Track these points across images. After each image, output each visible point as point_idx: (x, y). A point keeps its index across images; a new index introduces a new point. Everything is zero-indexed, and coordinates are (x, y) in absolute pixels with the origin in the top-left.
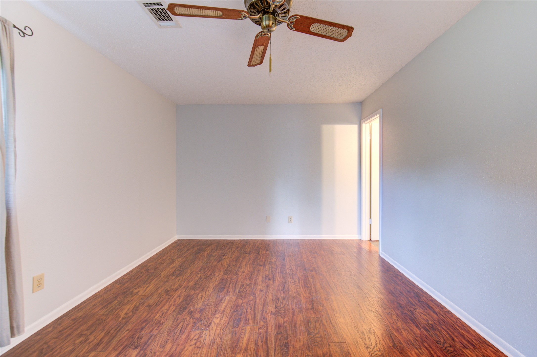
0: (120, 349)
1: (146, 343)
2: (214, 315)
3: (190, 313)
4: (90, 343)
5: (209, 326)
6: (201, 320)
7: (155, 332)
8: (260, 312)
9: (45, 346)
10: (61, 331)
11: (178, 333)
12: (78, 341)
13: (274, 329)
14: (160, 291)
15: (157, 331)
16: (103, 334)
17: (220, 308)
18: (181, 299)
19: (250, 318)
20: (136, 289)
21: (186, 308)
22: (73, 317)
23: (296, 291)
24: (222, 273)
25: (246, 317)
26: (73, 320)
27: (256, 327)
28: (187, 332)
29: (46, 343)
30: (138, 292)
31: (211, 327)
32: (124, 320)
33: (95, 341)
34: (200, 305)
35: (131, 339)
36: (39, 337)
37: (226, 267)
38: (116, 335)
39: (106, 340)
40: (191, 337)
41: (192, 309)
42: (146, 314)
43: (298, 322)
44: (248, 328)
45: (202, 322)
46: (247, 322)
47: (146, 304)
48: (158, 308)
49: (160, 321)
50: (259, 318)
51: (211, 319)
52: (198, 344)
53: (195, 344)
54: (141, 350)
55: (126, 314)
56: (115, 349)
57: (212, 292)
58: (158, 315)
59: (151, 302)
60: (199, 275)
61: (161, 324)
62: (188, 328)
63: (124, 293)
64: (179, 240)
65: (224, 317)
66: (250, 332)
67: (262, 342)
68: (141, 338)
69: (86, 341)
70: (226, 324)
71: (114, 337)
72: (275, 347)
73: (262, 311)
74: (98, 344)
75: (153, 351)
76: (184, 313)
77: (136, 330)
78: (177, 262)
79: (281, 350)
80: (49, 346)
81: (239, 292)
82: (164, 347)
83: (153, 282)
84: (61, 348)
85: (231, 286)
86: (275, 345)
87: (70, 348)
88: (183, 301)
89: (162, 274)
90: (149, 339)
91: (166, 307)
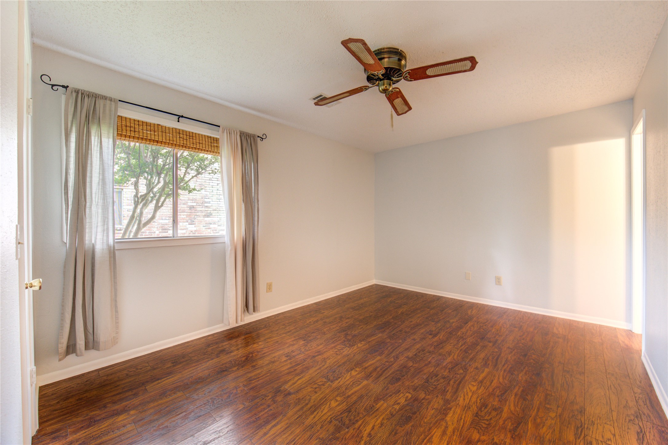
0: (297, 338)
1: (310, 340)
2: (361, 341)
3: (347, 334)
4: (286, 330)
5: (352, 346)
6: (350, 341)
7: (319, 337)
8: (398, 353)
9: (268, 324)
10: (277, 320)
11: (330, 342)
12: (281, 327)
13: (398, 366)
14: (337, 316)
15: (320, 337)
16: (293, 328)
17: (368, 339)
18: (347, 325)
19: (386, 353)
20: (324, 310)
21: (346, 331)
22: (285, 315)
23: (449, 351)
24: (391, 317)
25: (383, 351)
26: (284, 316)
27: (385, 360)
28: (336, 344)
29: (269, 323)
30: (324, 313)
31: (353, 347)
32: (307, 325)
33: (288, 330)
34: (356, 332)
35: (305, 336)
36: (267, 319)
37: (399, 314)
38: (299, 331)
39: (292, 331)
40: (336, 348)
41: (349, 333)
42: (320, 326)
43: (425, 371)
44: (379, 358)
45: (350, 342)
46: (381, 354)
47: (324, 321)
48: (329, 325)
49: (325, 332)
50: (392, 355)
51: (357, 343)
52: (337, 353)
53: (336, 352)
54: (306, 342)
55: (310, 322)
56: (294, 337)
57: (372, 327)
58: (326, 329)
59: (327, 320)
60: (371, 314)
61: (325, 334)
62: (338, 342)
63: (316, 310)
64: (376, 285)
65: (367, 345)
66: (378, 361)
67: (381, 369)
68: (310, 337)
69: (285, 328)
70: (365, 349)
71: (298, 331)
72: (388, 376)
73: (400, 353)
74: (289, 332)
75: (311, 345)
76: (342, 333)
77: (310, 332)
78: (362, 300)
79: (391, 380)
80: (269, 325)
81: (393, 334)
82: (318, 346)
83: (337, 309)
84: (273, 327)
85: (390, 328)
86: (389, 376)
87: (277, 329)
88: (347, 326)
89: (346, 306)
90: (313, 339)
91: (334, 326)
